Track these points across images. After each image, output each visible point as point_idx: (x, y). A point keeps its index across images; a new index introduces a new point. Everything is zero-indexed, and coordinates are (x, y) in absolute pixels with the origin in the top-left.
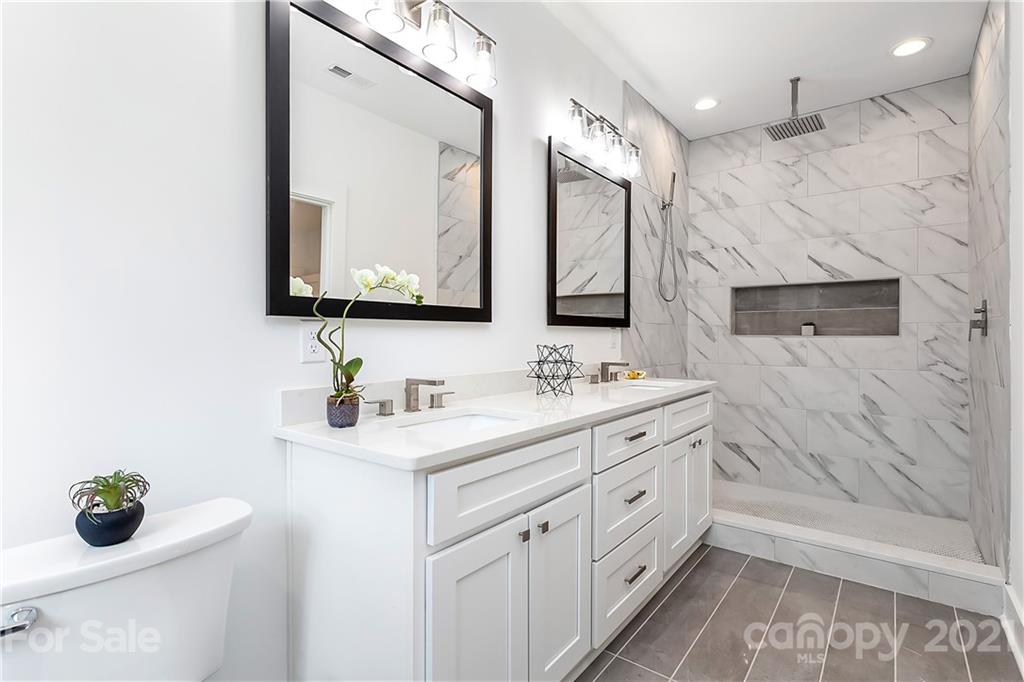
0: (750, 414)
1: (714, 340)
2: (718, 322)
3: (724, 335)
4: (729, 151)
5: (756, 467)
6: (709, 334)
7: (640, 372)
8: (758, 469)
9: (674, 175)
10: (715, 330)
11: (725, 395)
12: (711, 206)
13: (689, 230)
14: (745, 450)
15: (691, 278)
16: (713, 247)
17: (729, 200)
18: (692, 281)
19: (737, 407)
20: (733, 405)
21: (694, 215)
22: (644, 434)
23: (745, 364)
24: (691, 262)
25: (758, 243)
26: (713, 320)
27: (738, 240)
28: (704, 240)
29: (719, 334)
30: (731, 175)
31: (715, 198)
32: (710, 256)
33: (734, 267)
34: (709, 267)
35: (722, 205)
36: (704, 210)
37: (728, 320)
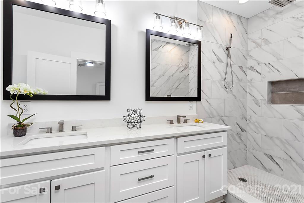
0: (278, 142)
1: (259, 106)
2: (262, 98)
3: (264, 104)
4: (267, 19)
5: (281, 168)
6: (257, 103)
7: (200, 120)
8: (282, 170)
9: (231, 35)
10: (260, 101)
11: (265, 131)
12: (258, 45)
13: (248, 58)
14: (275, 159)
15: (249, 78)
16: (259, 64)
17: (267, 41)
18: (249, 80)
19: (271, 138)
20: (268, 136)
21: (250, 51)
22: (153, 150)
23: (275, 117)
24: (249, 72)
25: (282, 59)
26: (259, 97)
27: (271, 59)
28: (255, 61)
29: (261, 103)
30: (268, 29)
31: (260, 41)
32: (257, 68)
33: (269, 72)
34: (257, 73)
35: (263, 44)
36: (255, 48)
37: (266, 97)
